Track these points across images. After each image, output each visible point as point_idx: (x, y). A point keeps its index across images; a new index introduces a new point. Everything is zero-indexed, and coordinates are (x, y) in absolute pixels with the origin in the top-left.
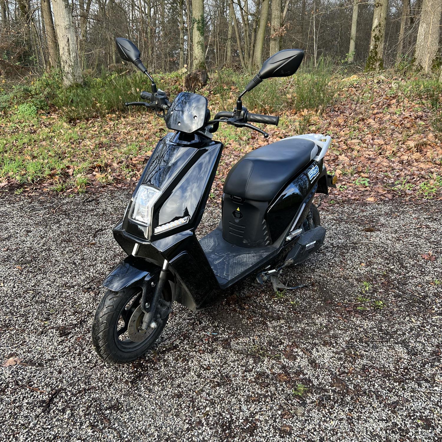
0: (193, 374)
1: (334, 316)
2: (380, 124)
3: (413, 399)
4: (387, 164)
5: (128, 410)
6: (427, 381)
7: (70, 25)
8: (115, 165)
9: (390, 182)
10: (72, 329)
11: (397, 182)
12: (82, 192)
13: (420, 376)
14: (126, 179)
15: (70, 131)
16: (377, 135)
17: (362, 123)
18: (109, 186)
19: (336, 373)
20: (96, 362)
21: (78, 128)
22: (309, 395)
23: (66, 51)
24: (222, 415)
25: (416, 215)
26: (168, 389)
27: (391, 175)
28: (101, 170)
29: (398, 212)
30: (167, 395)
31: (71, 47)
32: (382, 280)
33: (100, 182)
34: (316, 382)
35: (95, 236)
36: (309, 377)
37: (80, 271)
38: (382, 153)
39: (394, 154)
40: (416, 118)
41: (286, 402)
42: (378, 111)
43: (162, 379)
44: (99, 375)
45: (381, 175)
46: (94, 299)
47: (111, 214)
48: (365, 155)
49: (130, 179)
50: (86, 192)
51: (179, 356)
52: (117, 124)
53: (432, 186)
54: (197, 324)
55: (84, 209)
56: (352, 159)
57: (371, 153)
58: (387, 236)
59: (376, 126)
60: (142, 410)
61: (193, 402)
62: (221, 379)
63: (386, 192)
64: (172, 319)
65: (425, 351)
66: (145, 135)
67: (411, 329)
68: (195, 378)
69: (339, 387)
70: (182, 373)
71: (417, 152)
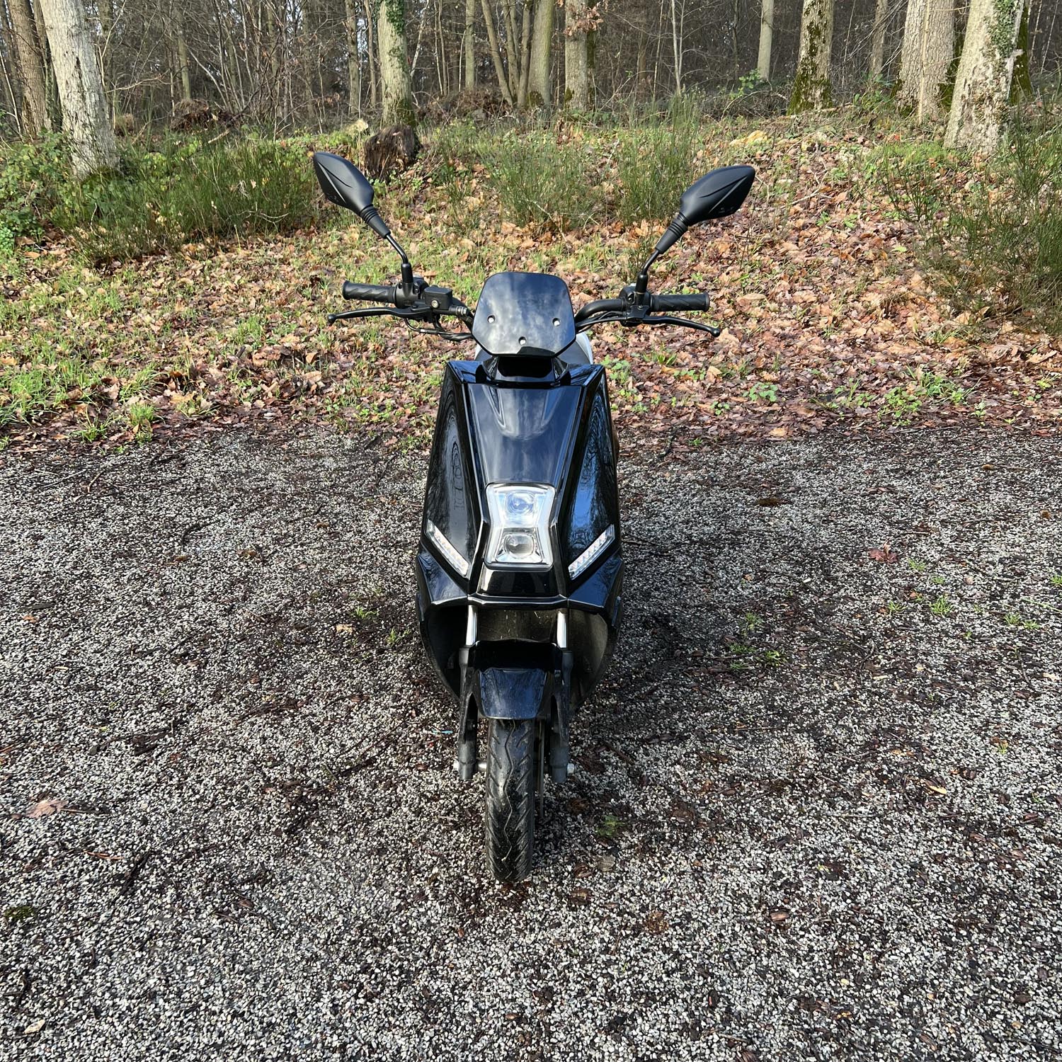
0: (405, 810)
1: (684, 686)
2: (810, 253)
3: (816, 831)
4: (821, 348)
5: (284, 883)
6: (846, 797)
7: (80, 26)
8: (214, 372)
9: (825, 390)
10: (158, 739)
11: (839, 390)
12: (145, 441)
13: (835, 789)
14: (241, 403)
15: (100, 290)
16: (801, 280)
17: (769, 251)
18: (205, 423)
19: (679, 793)
20: (215, 799)
21: (119, 282)
22: (626, 834)
23: (75, 88)
24: (462, 880)
25: (871, 465)
26: (359, 841)
27: (826, 374)
28: (182, 387)
29: (834, 459)
30: (357, 851)
31: (85, 79)
32: (784, 607)
33: (183, 415)
34: (639, 812)
35: (184, 542)
36: (628, 802)
37: (160, 619)
38: (811, 323)
39: (837, 325)
40: (889, 237)
41: (582, 849)
42: (808, 221)
43: (346, 823)
44: (222, 823)
45: (807, 373)
46: (196, 677)
47: (215, 489)
48: (773, 329)
49: (250, 404)
50: (155, 440)
51: (377, 778)
52: (210, 269)
53: (912, 397)
54: (411, 714)
55: (153, 481)
56: (745, 339)
57: (786, 323)
58: (805, 514)
59: (801, 258)
60: (312, 880)
61: (409, 861)
62: (460, 816)
63: (813, 413)
64: (360, 708)
65: (851, 743)
66: (278, 293)
67: (831, 703)
68: (411, 816)
69: (683, 816)
70: (385, 810)
71: (886, 317)
